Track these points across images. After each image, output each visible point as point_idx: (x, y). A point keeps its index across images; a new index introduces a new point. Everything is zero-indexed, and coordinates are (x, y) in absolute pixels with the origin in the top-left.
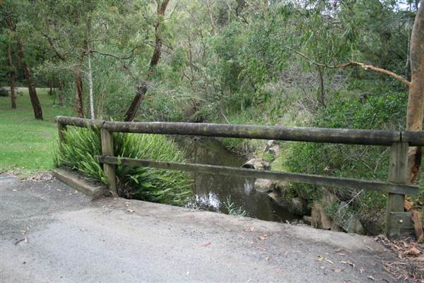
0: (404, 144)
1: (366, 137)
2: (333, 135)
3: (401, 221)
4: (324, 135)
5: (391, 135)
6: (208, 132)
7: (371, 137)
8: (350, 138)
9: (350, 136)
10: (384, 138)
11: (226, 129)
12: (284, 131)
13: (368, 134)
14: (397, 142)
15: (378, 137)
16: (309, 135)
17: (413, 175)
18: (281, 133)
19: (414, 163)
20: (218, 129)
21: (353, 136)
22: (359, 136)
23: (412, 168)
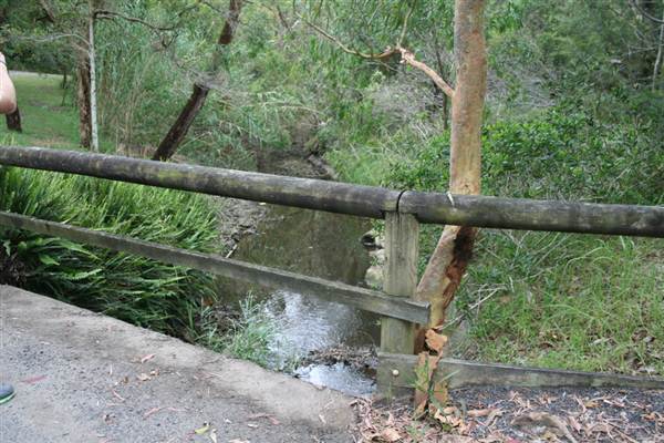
0: (403, 217)
1: (339, 198)
2: (285, 191)
3: (395, 372)
4: (271, 188)
5: (382, 198)
6: (102, 171)
7: (348, 198)
8: (313, 197)
9: (313, 195)
10: (369, 202)
11: (128, 168)
12: (210, 177)
13: (343, 192)
14: (391, 212)
15: (358, 201)
16: (247, 187)
17: (448, 281)
18: (206, 180)
19: (451, 258)
20: (115, 167)
21: (318, 195)
22: (327, 196)
23: (447, 269)
